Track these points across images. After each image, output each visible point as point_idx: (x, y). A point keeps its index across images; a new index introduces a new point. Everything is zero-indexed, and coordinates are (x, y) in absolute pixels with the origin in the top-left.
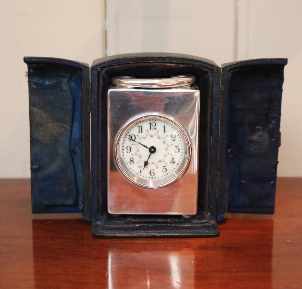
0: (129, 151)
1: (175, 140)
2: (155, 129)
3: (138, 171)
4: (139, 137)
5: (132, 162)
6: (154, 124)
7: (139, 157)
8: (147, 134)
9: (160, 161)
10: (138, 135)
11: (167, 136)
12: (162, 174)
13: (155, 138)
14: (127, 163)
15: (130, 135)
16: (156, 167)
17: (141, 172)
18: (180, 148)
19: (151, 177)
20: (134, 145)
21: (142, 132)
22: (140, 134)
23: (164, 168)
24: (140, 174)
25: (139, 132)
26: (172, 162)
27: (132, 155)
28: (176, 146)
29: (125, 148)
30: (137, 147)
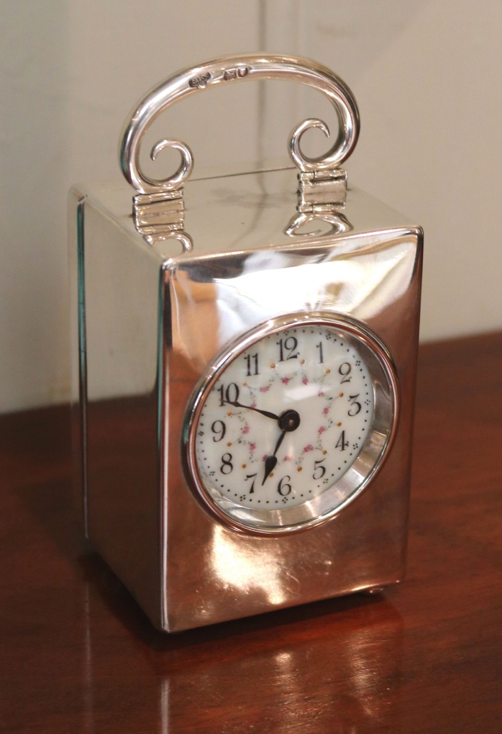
0: (218, 436)
1: (348, 381)
2: (295, 357)
3: (244, 488)
4: (249, 388)
5: (227, 468)
6: (290, 344)
7: (248, 447)
8: (273, 376)
9: (307, 449)
10: (245, 385)
11: (328, 372)
13: (296, 384)
14: (213, 473)
15: (222, 387)
16: (296, 468)
17: (252, 491)
18: (361, 399)
19: (280, 498)
20: (233, 415)
21: (257, 373)
22: (253, 380)
23: (318, 465)
24: (249, 496)
25: (249, 374)
26: (340, 443)
27: (229, 445)
28: (351, 397)
29: (206, 429)
30: (244, 419)
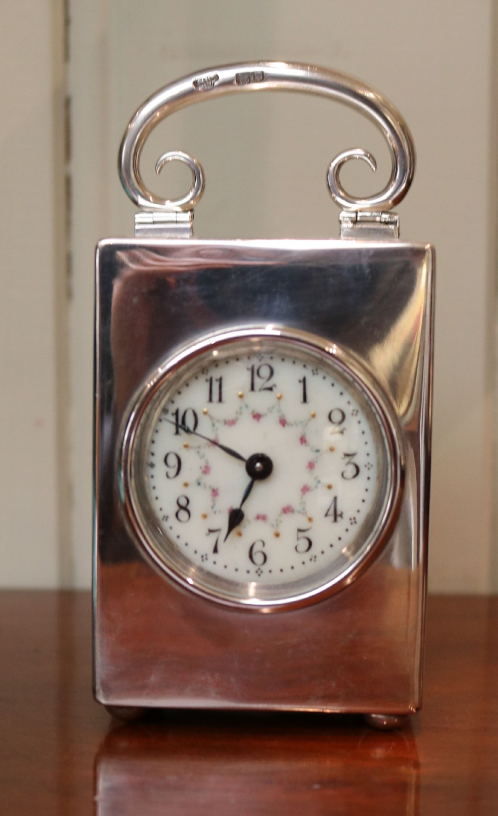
0: (173, 472)
1: (342, 433)
2: (270, 389)
3: (205, 544)
4: (211, 418)
5: (183, 515)
6: (265, 372)
7: (209, 493)
8: (241, 408)
9: (286, 510)
10: (205, 413)
11: (313, 416)
12: (296, 559)
13: (270, 422)
14: (166, 518)
15: (177, 411)
16: (272, 531)
17: (215, 550)
18: (360, 460)
19: (253, 568)
20: (191, 447)
21: (220, 400)
22: (216, 409)
23: (301, 534)
24: (212, 557)
25: (211, 400)
26: (332, 512)
27: (186, 485)
28: (347, 455)
29: (158, 460)
30: (204, 456)
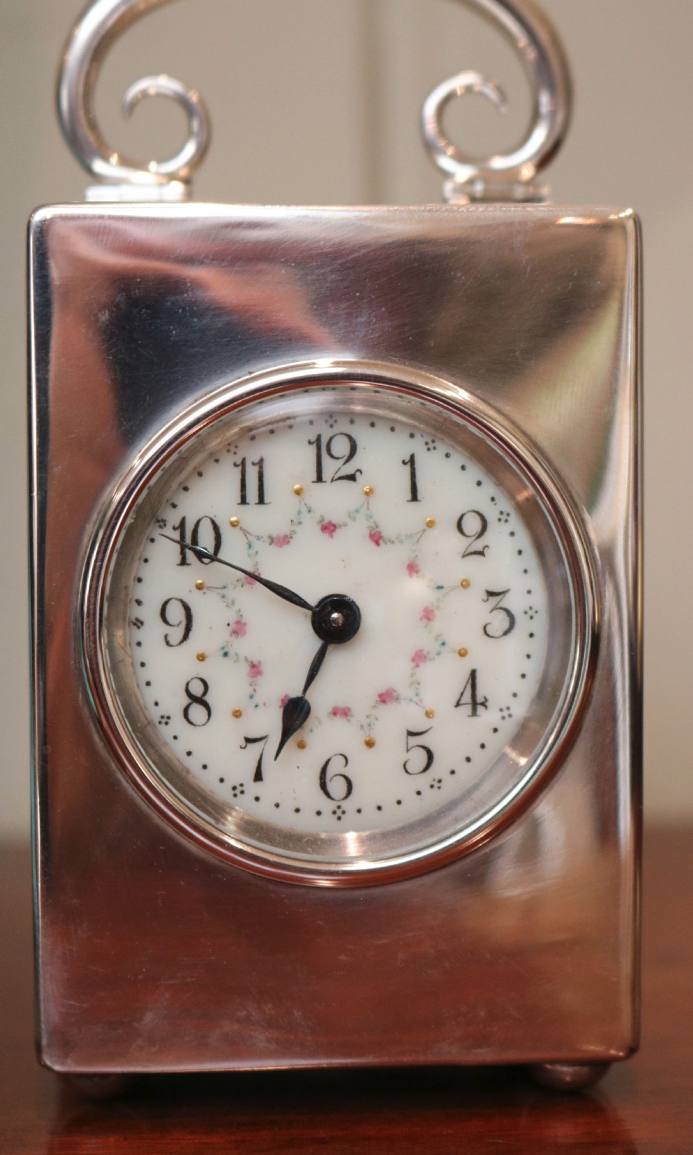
0: (177, 633)
1: (481, 553)
2: (352, 478)
3: (239, 766)
4: (245, 533)
5: (197, 712)
6: (340, 447)
7: (244, 669)
8: (299, 513)
9: (386, 697)
10: (233, 525)
11: (430, 524)
12: (405, 787)
13: (353, 537)
14: (166, 719)
15: (183, 521)
16: (361, 737)
17: (258, 777)
18: (515, 602)
19: (327, 806)
20: (209, 588)
21: (261, 501)
22: (253, 516)
23: (414, 741)
24: (253, 788)
25: (243, 501)
26: (467, 698)
27: (201, 658)
28: (491, 594)
29: (149, 612)
30: (233, 603)
